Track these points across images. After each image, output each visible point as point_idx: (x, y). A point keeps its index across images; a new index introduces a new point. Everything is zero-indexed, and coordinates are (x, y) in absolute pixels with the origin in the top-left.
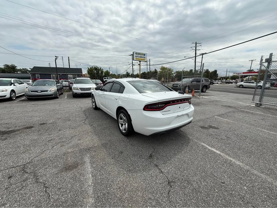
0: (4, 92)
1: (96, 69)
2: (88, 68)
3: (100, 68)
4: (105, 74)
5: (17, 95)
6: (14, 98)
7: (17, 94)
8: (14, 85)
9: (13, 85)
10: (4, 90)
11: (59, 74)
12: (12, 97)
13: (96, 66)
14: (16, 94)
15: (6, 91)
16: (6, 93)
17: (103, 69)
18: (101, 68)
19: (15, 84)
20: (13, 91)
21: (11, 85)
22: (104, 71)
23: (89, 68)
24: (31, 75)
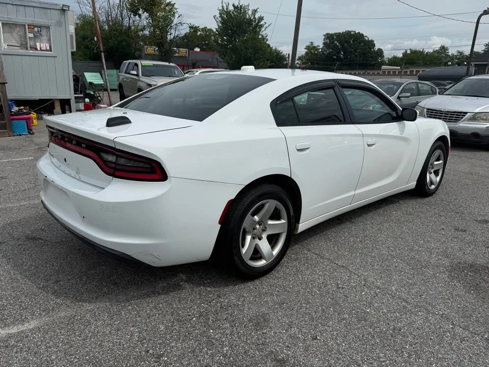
24: (475, 70)
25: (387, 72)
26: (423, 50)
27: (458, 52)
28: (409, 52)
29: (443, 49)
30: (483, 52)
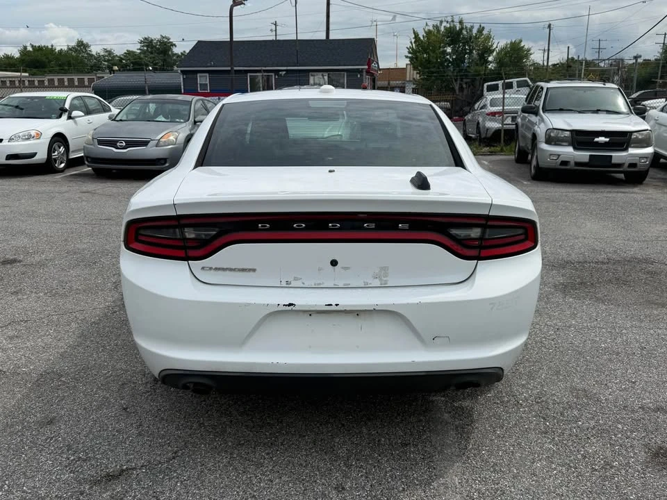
0: (32, 142)
1: (456, 35)
2: (416, 35)
3: (475, 31)
4: (500, 62)
5: (72, 156)
6: (63, 165)
7: (73, 152)
8: (70, 118)
9: (65, 117)
10: (33, 133)
11: (277, 72)
12: (55, 160)
13: (456, 19)
14: (71, 149)
15: (39, 135)
16: (38, 144)
17: (488, 38)
18: (481, 30)
19: (75, 113)
20: (59, 139)
21: (60, 116)
22: (500, 43)
23: (421, 34)
24: (183, 78)
25: (8, 82)
26: (52, 46)
27: (106, 50)
28: (30, 48)
29: (82, 45)
30: (139, 51)
